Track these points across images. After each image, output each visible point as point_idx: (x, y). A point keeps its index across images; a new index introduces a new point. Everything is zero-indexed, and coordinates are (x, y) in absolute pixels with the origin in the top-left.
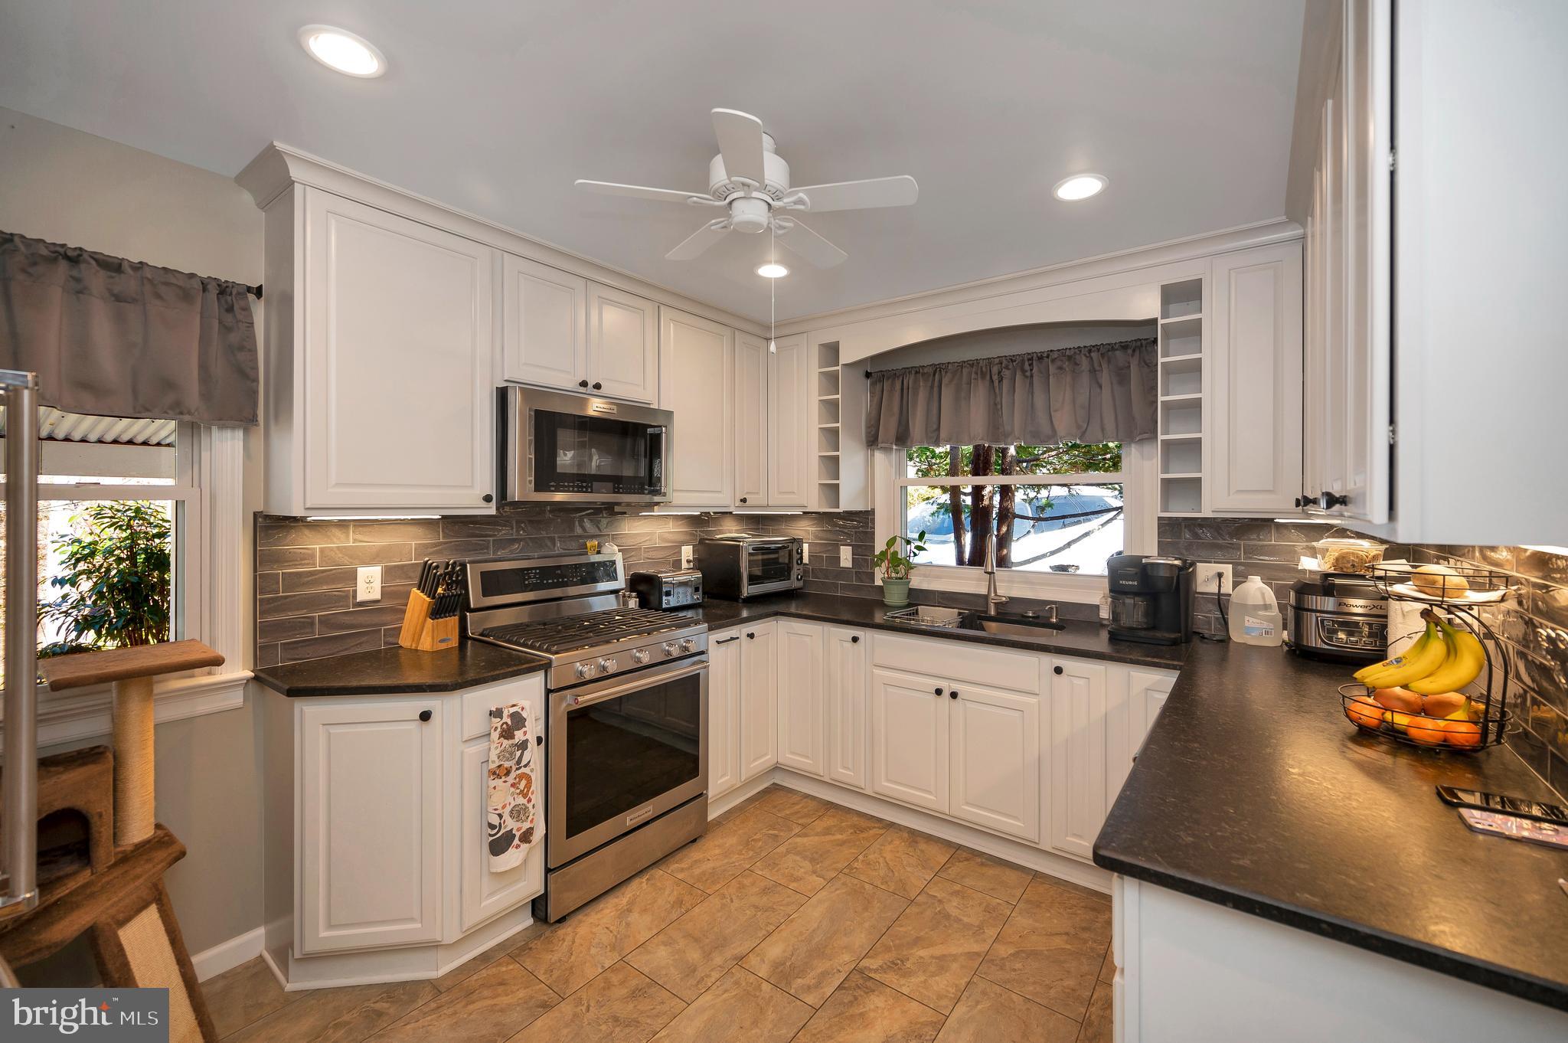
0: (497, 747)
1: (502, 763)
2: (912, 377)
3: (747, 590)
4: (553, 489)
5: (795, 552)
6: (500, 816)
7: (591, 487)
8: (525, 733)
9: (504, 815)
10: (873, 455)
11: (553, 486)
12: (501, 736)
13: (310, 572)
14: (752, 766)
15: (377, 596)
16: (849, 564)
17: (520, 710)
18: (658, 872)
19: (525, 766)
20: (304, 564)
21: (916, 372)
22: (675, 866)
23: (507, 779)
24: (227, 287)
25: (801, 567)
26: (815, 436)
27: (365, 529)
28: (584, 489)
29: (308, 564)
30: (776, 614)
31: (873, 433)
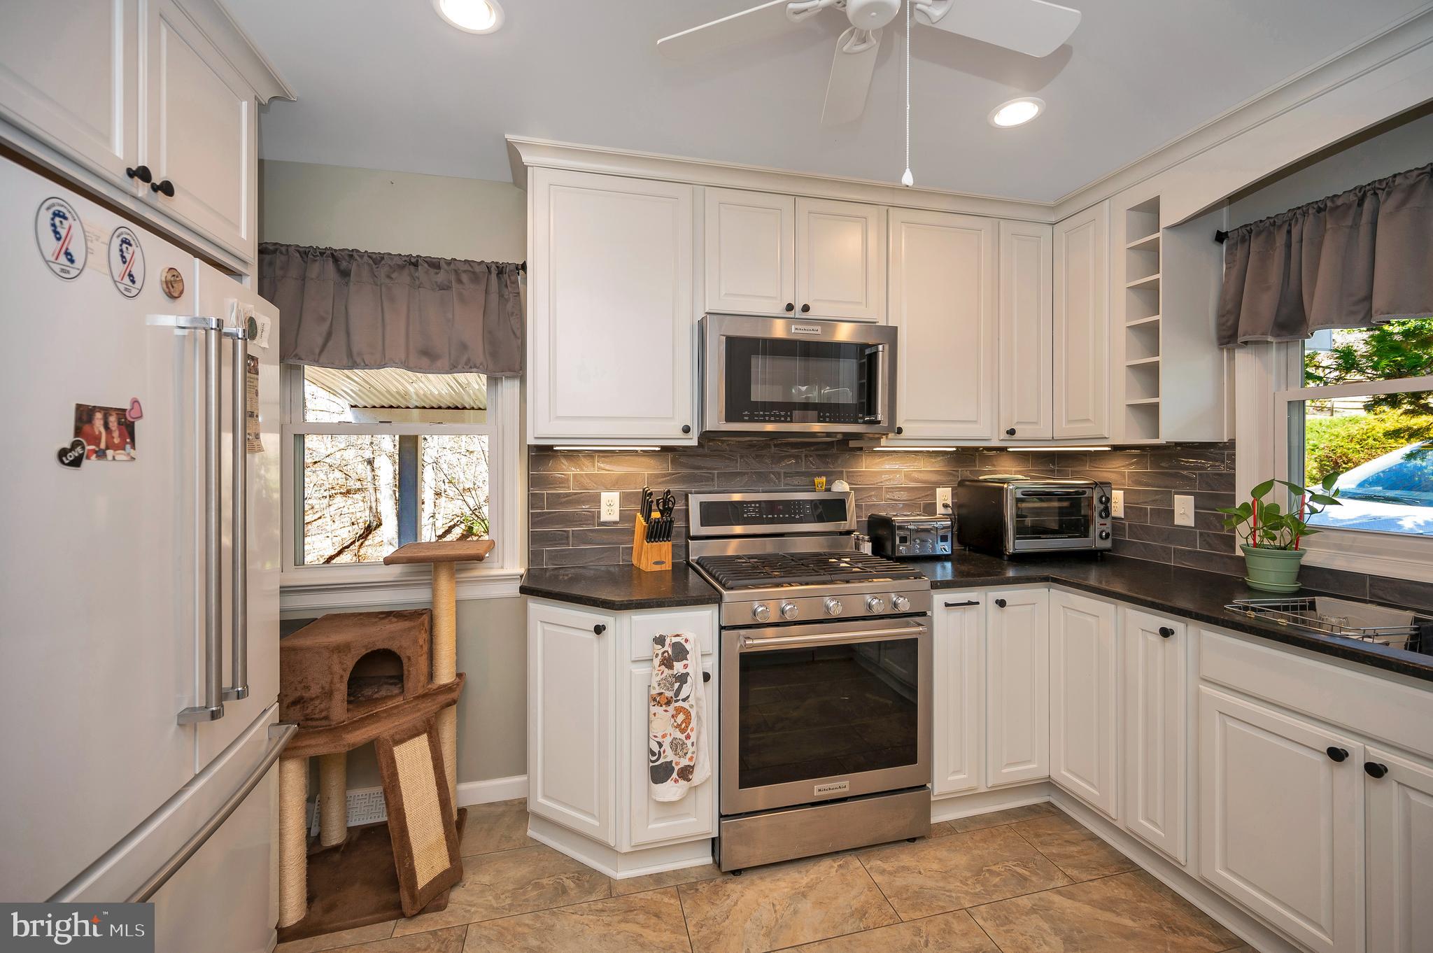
0: (657, 675)
1: (663, 691)
2: (1310, 220)
3: (1014, 545)
4: (746, 418)
5: (1095, 501)
6: (660, 745)
7: (791, 416)
8: (686, 666)
9: (664, 744)
10: (1232, 359)
11: (746, 415)
12: (662, 663)
13: (566, 493)
14: (1004, 771)
15: (616, 517)
16: (1191, 522)
17: (683, 642)
18: (855, 862)
19: (684, 700)
20: (562, 487)
21: (1319, 210)
22: (876, 863)
23: (668, 708)
24: (503, 267)
25: (1108, 522)
26: (1121, 335)
27: (606, 460)
28: (783, 419)
29: (564, 487)
30: (1046, 579)
31: (1230, 323)
